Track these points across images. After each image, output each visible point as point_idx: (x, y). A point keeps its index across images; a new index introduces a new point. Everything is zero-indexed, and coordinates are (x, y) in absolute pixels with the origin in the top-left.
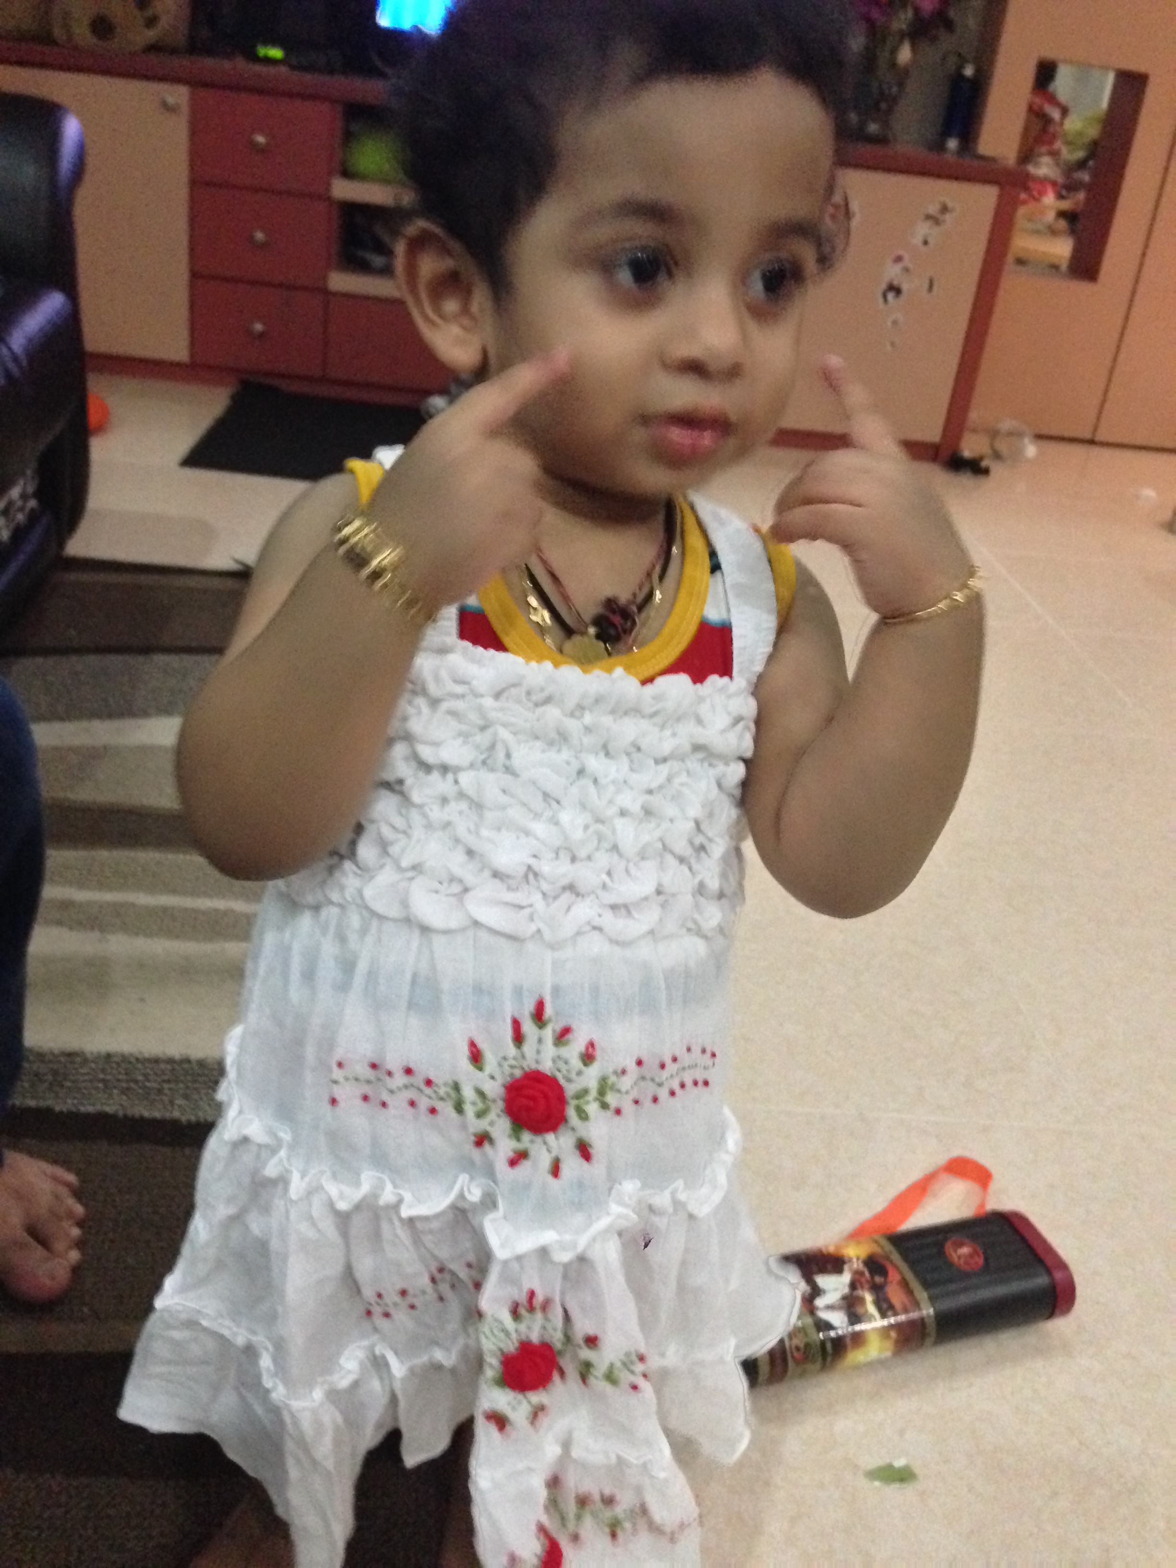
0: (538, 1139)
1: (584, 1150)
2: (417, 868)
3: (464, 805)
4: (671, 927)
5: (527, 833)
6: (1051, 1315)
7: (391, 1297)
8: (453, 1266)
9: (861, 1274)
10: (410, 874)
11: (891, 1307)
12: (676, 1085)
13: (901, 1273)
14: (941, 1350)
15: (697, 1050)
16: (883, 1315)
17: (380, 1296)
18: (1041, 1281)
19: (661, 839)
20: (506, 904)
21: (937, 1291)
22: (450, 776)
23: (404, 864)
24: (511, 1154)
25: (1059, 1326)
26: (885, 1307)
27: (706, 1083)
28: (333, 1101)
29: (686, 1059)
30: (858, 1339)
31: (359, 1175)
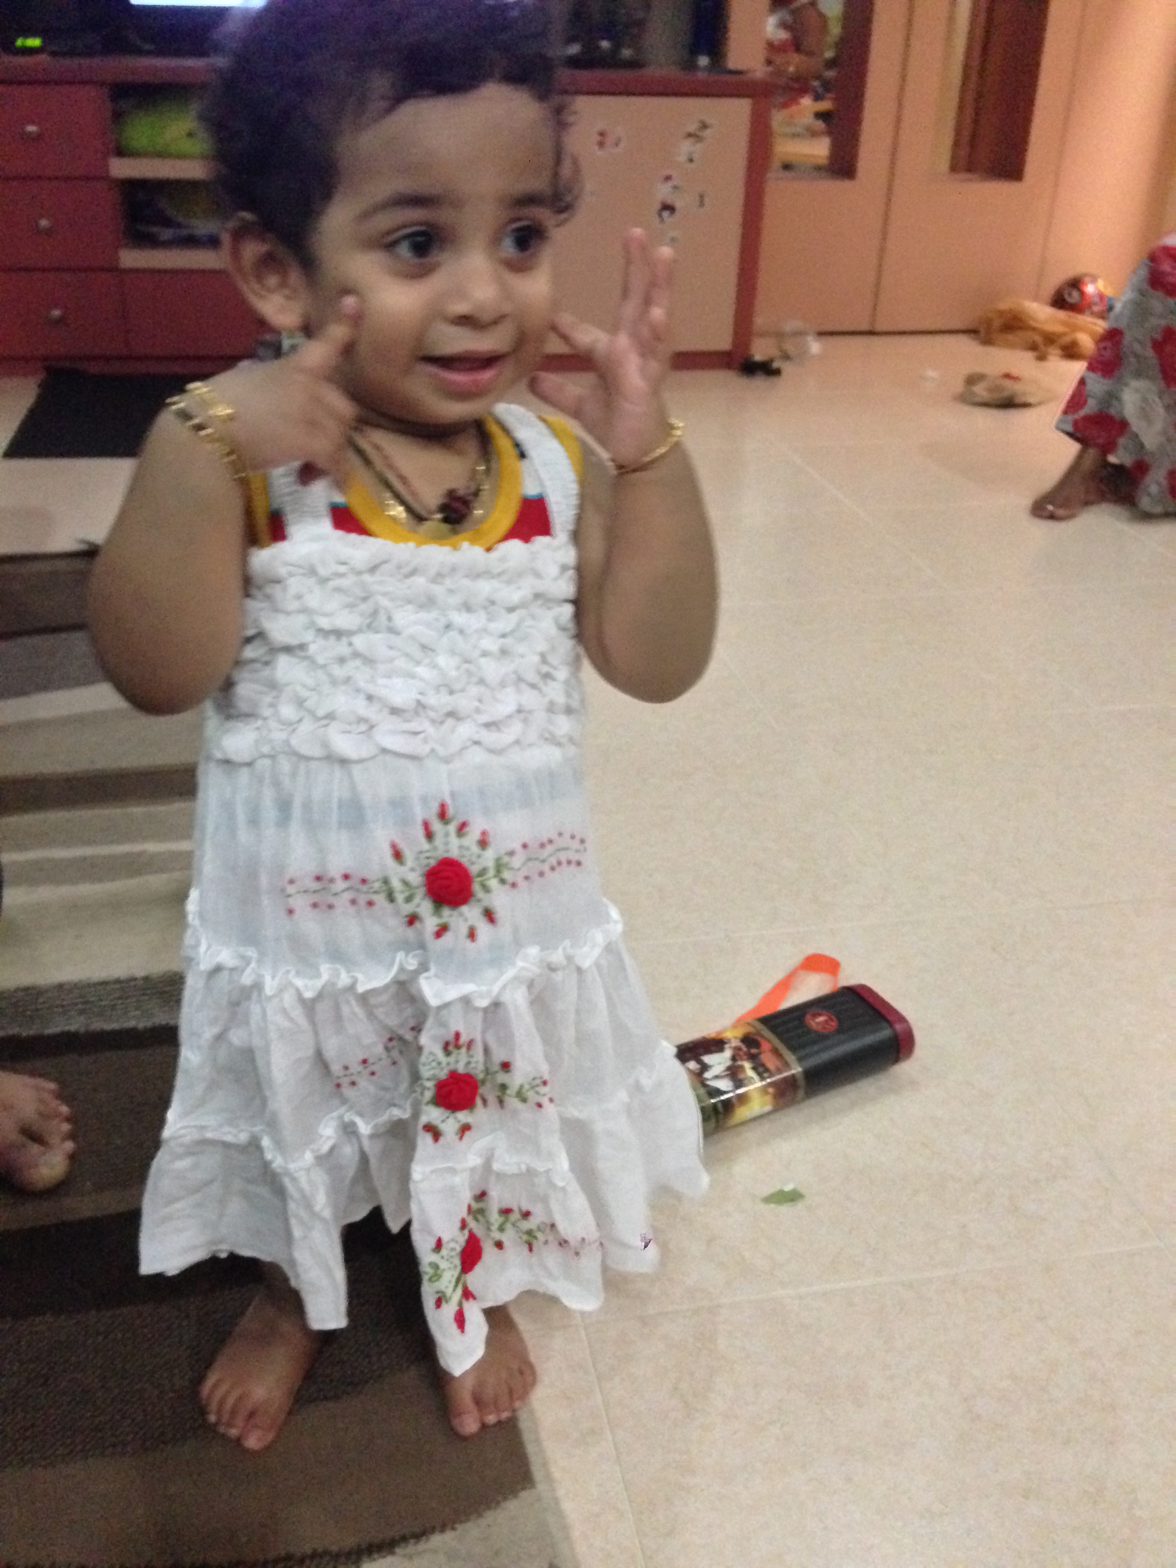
0: (455, 913)
1: (489, 915)
2: (331, 717)
3: (358, 662)
4: (532, 735)
5: (412, 676)
6: (897, 1060)
7: (355, 1067)
8: (401, 1032)
9: (739, 1049)
10: (324, 722)
11: (767, 1070)
12: (554, 862)
13: (769, 1041)
14: (813, 1101)
15: (567, 836)
16: (762, 1078)
17: (346, 1068)
18: (885, 1033)
19: (515, 672)
20: (404, 732)
21: (802, 1053)
22: (344, 640)
23: (321, 713)
24: (436, 929)
25: (905, 1069)
26: (761, 1070)
27: (579, 864)
28: (291, 912)
29: (560, 843)
30: (743, 1099)
31: (318, 969)
